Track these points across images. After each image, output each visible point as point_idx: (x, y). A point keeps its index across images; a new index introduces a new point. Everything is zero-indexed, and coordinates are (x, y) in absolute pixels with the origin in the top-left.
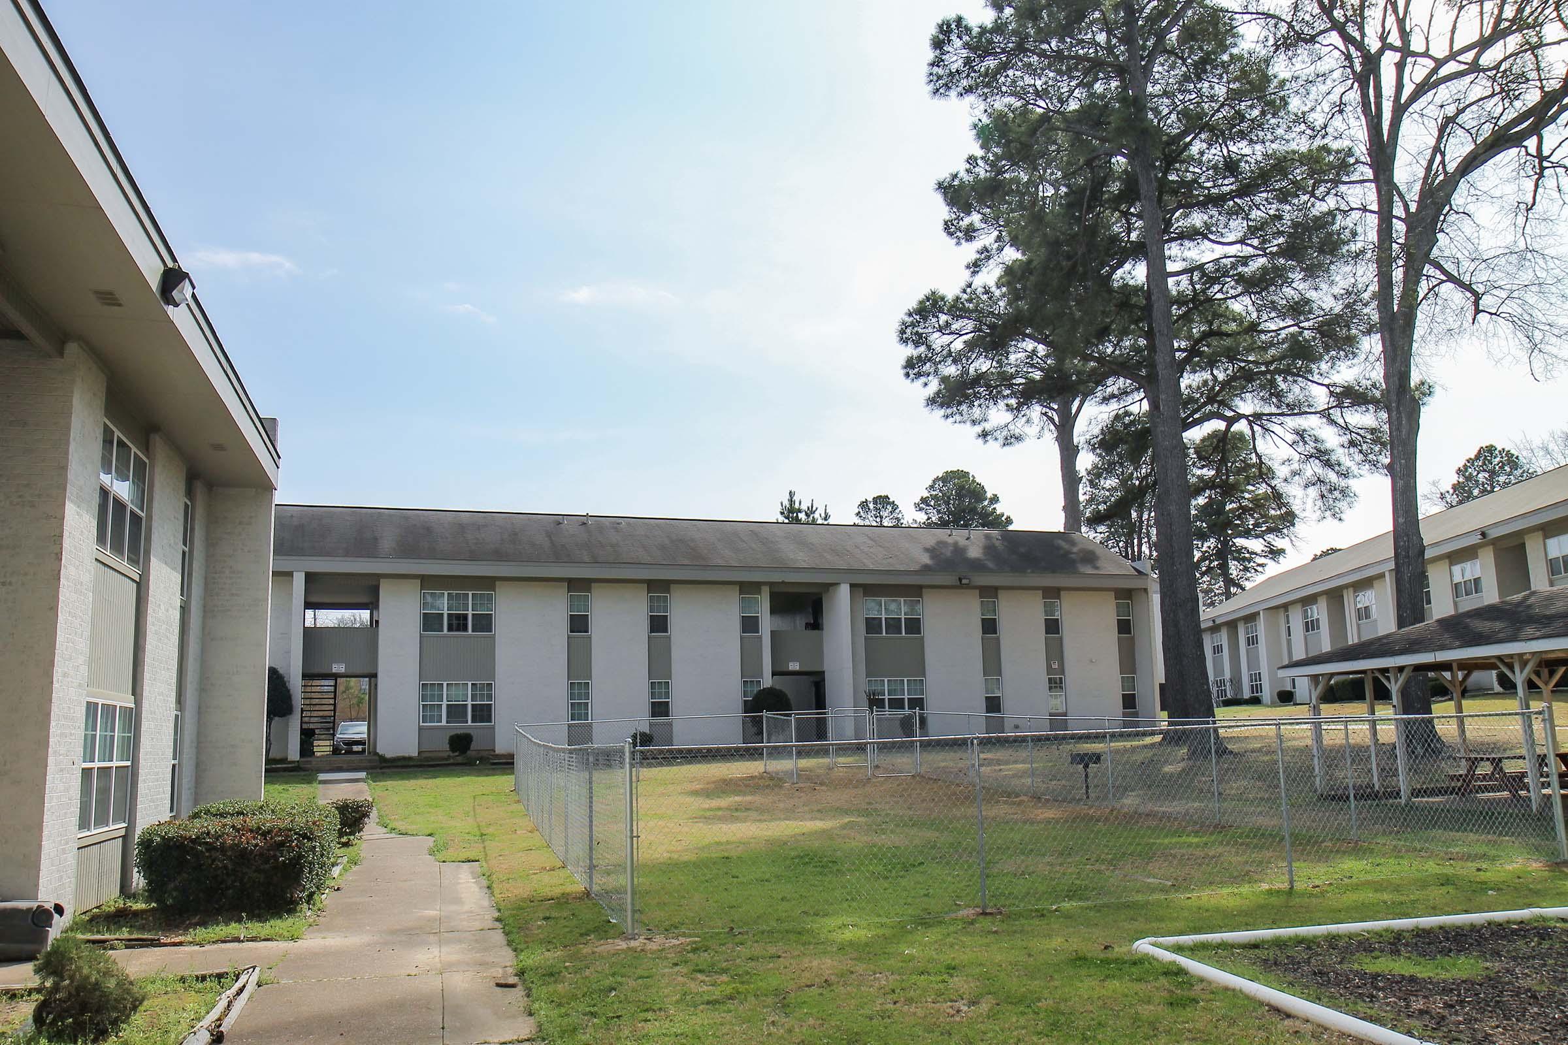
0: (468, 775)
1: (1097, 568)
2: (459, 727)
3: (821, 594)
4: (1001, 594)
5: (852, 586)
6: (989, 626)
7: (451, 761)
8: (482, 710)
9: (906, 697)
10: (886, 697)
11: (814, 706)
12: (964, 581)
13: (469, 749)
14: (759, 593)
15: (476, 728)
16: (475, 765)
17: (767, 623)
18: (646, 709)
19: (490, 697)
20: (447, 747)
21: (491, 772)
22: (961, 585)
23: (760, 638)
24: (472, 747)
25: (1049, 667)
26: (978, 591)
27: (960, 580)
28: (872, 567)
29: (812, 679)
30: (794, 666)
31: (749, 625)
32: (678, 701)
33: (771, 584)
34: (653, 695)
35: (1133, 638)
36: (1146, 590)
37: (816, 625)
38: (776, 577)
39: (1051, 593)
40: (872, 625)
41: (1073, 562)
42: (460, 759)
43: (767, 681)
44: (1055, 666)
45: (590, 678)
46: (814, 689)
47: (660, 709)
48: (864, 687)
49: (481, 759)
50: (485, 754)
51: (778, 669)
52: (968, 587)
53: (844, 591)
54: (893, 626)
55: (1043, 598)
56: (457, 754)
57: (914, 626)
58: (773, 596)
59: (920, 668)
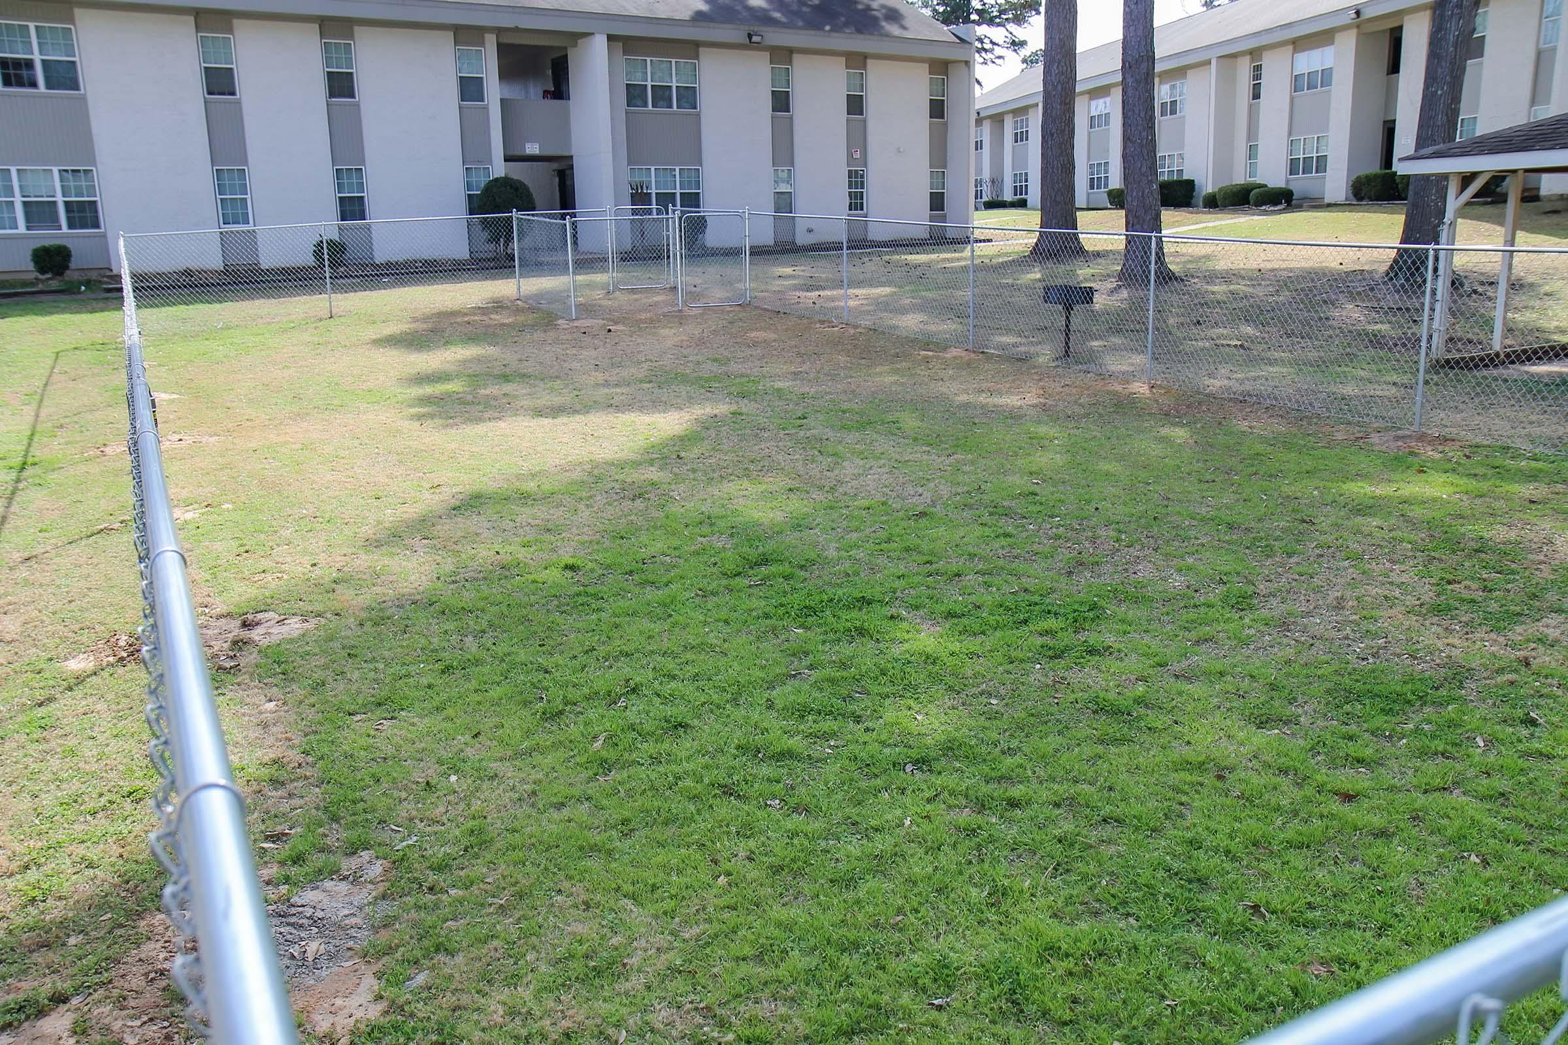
0: (63, 311)
1: (904, 28)
2: (46, 237)
3: (565, 48)
4: (797, 58)
5: (611, 38)
6: (781, 102)
7: (41, 287)
8: (84, 211)
9: (678, 191)
10: (653, 191)
11: (558, 205)
12: (755, 39)
13: (67, 268)
14: (482, 44)
15: (73, 237)
16: (79, 292)
17: (494, 90)
18: (333, 208)
19: (92, 190)
20: (31, 266)
21: (101, 305)
22: (750, 44)
23: (486, 108)
24: (73, 265)
25: (850, 155)
26: (768, 54)
27: (750, 36)
28: (635, 13)
29: (555, 166)
30: (532, 149)
31: (470, 89)
32: (375, 195)
33: (499, 31)
34: (340, 188)
35: (946, 124)
36: (967, 63)
37: (559, 91)
38: (507, 22)
39: (857, 61)
40: (635, 94)
41: (876, 19)
42: (54, 284)
43: (499, 169)
44: (857, 155)
45: (246, 163)
46: (557, 180)
47: (352, 208)
48: (626, 177)
49: (88, 283)
50: (94, 276)
51: (511, 153)
52: (759, 47)
53: (599, 43)
54: (662, 95)
55: (847, 67)
56: (49, 276)
57: (689, 97)
58: (503, 49)
59: (697, 155)
